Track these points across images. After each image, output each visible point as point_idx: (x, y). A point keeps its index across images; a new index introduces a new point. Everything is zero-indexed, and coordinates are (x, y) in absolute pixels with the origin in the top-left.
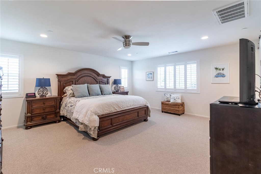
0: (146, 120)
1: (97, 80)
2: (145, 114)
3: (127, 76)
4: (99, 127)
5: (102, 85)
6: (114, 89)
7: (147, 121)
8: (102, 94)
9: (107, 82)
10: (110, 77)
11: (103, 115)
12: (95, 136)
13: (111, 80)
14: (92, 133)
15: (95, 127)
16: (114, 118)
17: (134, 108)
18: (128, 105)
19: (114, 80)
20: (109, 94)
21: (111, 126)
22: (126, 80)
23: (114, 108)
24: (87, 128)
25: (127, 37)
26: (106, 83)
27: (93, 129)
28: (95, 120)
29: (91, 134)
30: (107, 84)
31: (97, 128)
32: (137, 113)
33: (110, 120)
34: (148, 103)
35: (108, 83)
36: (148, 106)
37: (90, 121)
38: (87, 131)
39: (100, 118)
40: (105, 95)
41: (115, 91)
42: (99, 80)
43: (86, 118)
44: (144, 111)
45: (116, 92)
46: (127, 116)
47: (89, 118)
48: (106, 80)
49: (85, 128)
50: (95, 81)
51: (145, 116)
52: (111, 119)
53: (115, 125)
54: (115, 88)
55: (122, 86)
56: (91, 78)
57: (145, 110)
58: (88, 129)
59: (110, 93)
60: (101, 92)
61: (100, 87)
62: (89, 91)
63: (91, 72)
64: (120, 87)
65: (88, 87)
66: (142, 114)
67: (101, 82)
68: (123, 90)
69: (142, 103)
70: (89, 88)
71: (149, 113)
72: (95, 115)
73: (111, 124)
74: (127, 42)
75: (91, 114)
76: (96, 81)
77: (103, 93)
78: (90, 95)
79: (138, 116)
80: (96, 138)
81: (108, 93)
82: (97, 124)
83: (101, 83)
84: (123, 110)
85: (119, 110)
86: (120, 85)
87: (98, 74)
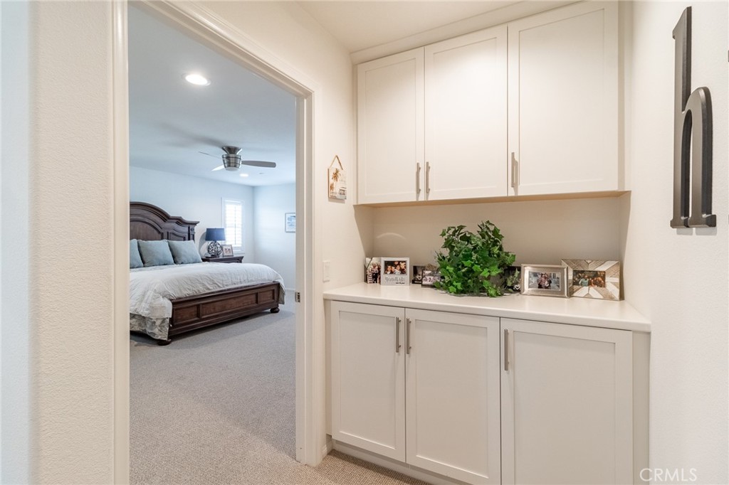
0: (275, 310)
1: (161, 231)
2: (273, 298)
3: (239, 222)
4: (171, 320)
5: (176, 243)
6: (207, 251)
7: (277, 312)
8: (176, 262)
9: (187, 235)
10: (195, 224)
11: (180, 298)
12: (164, 336)
13: (199, 231)
14: (156, 331)
15: (164, 320)
16: (203, 304)
17: (249, 286)
18: (234, 281)
19: (208, 229)
20: (194, 263)
21: (196, 319)
22: (239, 231)
23: (204, 285)
24: (146, 324)
25: (231, 150)
26: (187, 238)
27: (158, 323)
28: (164, 307)
29: (155, 334)
30: (189, 239)
31: (168, 320)
32: (254, 297)
33: (195, 309)
34: (280, 277)
35: (190, 236)
36: (279, 284)
37: (152, 308)
38: (145, 330)
39: (173, 304)
40: (182, 263)
41: (210, 256)
42: (166, 231)
43: (143, 305)
44: (271, 292)
45: (212, 258)
46: (233, 302)
47: (151, 303)
48: (185, 229)
49: (140, 325)
50: (155, 232)
51: (272, 302)
52: (198, 306)
53: (204, 317)
54: (209, 248)
55: (227, 243)
56: (146, 225)
57: (273, 291)
58: (148, 326)
59: (196, 260)
60: (174, 257)
61: (169, 246)
62: (143, 254)
63: (145, 212)
64: (221, 247)
65: (139, 247)
66: (266, 297)
67: (174, 234)
68: (231, 254)
69: (266, 277)
70: (142, 249)
71: (281, 296)
72: (163, 297)
73: (198, 315)
74: (232, 160)
75: (155, 296)
76: (159, 232)
77: (177, 259)
78: (146, 264)
79: (257, 302)
80: (166, 339)
81: (192, 260)
82: (168, 313)
83: (172, 236)
84: (225, 290)
85: (214, 289)
86: (223, 241)
87: (164, 216)
